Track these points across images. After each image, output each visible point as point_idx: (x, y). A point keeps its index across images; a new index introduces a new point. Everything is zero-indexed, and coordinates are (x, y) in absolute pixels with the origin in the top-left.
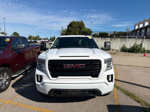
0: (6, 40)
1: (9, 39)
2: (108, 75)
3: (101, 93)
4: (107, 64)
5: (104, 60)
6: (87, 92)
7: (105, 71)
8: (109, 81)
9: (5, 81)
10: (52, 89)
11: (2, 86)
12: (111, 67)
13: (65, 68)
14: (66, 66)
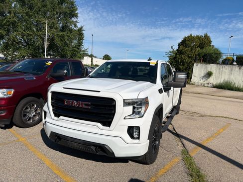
0: (47, 64)
1: (51, 62)
2: (129, 127)
3: (113, 153)
4: (134, 108)
5: (124, 100)
6: (92, 147)
7: (125, 119)
8: (132, 137)
9: (34, 116)
10: (52, 132)
11: (29, 120)
12: (143, 114)
13: (66, 105)
14: (67, 102)
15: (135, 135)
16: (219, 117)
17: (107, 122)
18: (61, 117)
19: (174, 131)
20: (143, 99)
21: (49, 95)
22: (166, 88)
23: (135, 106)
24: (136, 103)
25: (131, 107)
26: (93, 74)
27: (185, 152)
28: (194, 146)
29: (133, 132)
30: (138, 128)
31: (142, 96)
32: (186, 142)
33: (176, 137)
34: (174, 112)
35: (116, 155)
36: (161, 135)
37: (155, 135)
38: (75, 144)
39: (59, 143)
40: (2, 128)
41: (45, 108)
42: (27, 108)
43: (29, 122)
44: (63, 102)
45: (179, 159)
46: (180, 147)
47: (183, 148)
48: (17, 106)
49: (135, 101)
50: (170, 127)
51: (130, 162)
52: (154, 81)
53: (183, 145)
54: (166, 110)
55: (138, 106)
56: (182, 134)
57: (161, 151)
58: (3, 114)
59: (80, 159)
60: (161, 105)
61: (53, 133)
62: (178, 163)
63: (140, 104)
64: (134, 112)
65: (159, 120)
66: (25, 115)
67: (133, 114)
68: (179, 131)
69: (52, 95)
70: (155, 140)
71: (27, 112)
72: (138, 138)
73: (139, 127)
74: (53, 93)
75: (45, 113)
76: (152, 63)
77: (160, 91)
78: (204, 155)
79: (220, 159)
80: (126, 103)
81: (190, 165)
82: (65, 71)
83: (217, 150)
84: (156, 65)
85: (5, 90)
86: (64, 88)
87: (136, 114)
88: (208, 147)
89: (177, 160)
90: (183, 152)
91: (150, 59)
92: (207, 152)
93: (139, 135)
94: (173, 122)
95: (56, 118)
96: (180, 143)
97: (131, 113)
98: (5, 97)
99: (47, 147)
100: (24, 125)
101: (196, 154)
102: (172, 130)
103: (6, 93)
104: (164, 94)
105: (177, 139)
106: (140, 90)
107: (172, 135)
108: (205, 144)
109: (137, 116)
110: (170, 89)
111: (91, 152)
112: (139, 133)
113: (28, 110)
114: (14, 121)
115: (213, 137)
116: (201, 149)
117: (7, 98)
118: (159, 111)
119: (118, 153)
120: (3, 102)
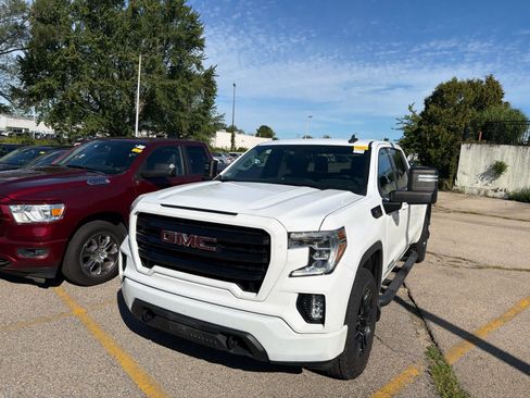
0: (134, 150)
1: (143, 147)
2: (300, 294)
3: (264, 353)
4: (312, 252)
5: (289, 234)
6: (220, 337)
7: (291, 276)
8: (308, 319)
9: (106, 260)
10: (136, 299)
11: (94, 270)
12: (331, 266)
13: (165, 243)
14: (167, 236)
15: (315, 314)
16: (521, 270)
17: (252, 282)
18: (156, 268)
19: (411, 303)
20: (332, 232)
21: (133, 220)
22: (391, 206)
23: (316, 247)
24: (318, 240)
25: (305, 251)
26: (228, 172)
27: (435, 352)
28: (457, 339)
29: (309, 306)
30: (322, 298)
31: (331, 225)
32: (437, 330)
33: (415, 317)
34: (412, 258)
35: (272, 358)
36: (379, 313)
37: (362, 313)
38: (184, 328)
39: (149, 324)
40: (40, 285)
41: (124, 247)
42: (90, 244)
43: (94, 273)
45: (418, 369)
46: (423, 342)
47: (429, 344)
48: (70, 239)
49: (315, 236)
50: (401, 293)
51: (305, 371)
52: (361, 189)
53: (431, 336)
54: (392, 256)
55: (322, 247)
56: (428, 310)
57: (377, 349)
58: (42, 257)
59: (196, 360)
60: (378, 245)
61: (137, 302)
62: (418, 378)
63: (327, 244)
64: (311, 261)
65: (370, 279)
66: (86, 260)
67: (309, 265)
68: (421, 303)
69: (138, 220)
70: (364, 324)
71: (91, 253)
72: (322, 321)
74: (141, 215)
75: (124, 256)
76: (359, 147)
77: (376, 212)
78: (479, 362)
79: (519, 372)
80: (295, 241)
81: (445, 384)
82: (172, 166)
83: (511, 352)
84: (368, 153)
85: (46, 207)
86: (163, 205)
87: (316, 266)
88: (491, 342)
89: (414, 372)
90: (429, 353)
91: (353, 140)
92: (487, 354)
93: (323, 314)
94: (408, 280)
95: (146, 270)
96: (422, 331)
97: (306, 263)
98: (47, 220)
99: (129, 330)
100: (85, 281)
101: (461, 357)
102: (405, 298)
103: (48, 213)
104: (386, 218)
105: (418, 321)
106: (328, 212)
107: (405, 310)
108: (484, 337)
109: (319, 271)
110: (400, 207)
111: (218, 347)
112: (324, 308)
113: (94, 248)
114: (64, 270)
115: (503, 319)
116: (473, 347)
117: (51, 224)
118: (373, 257)
119: (275, 354)
120: (43, 232)
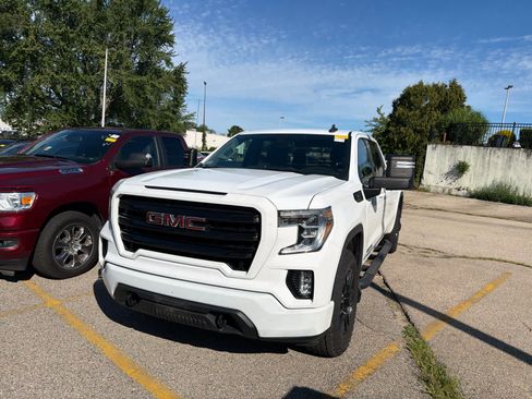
0: (108, 139)
1: (117, 137)
2: (289, 271)
3: (255, 330)
4: (301, 230)
5: (279, 212)
6: (209, 316)
7: (280, 254)
8: (297, 295)
9: (79, 252)
10: (119, 284)
11: (67, 262)
12: (320, 242)
13: (151, 224)
14: (153, 218)
15: (304, 290)
16: (484, 259)
17: (242, 261)
18: (141, 251)
19: (386, 289)
20: (320, 211)
21: (115, 203)
22: (370, 192)
23: (304, 226)
24: (306, 219)
25: (294, 229)
26: (210, 160)
27: (412, 331)
28: (432, 319)
29: (298, 282)
30: (310, 274)
31: (319, 204)
32: (412, 311)
33: (391, 301)
34: (386, 248)
35: (262, 334)
36: (360, 294)
37: (346, 293)
38: (172, 309)
39: (133, 309)
40: (9, 279)
41: (105, 232)
42: (63, 236)
43: (67, 266)
44: (145, 218)
45: (398, 346)
46: (401, 322)
47: (406, 324)
48: (42, 229)
49: (304, 214)
50: (377, 279)
51: (291, 352)
52: (343, 174)
53: (408, 317)
54: (371, 240)
55: (309, 225)
56: (403, 294)
57: (357, 329)
58: (11, 248)
59: (181, 346)
60: (360, 226)
61: (121, 288)
62: (398, 354)
63: (316, 222)
64: (300, 240)
65: (353, 261)
66: (59, 252)
67: (298, 243)
68: (396, 288)
69: (120, 203)
70: (347, 304)
71: (64, 245)
72: (311, 297)
73: (312, 272)
74: (124, 198)
75: (105, 242)
76: (340, 136)
77: (357, 196)
78: (452, 338)
79: (488, 346)
80: (284, 219)
81: (423, 358)
82: (148, 156)
83: (481, 328)
84: (348, 141)
85: (16, 195)
86: (148, 187)
87: (305, 244)
88: (462, 321)
89: (394, 349)
90: (406, 332)
91: (334, 129)
92: (460, 331)
93: (312, 290)
94: (382, 269)
95: (130, 254)
96: (399, 313)
97: (295, 241)
98: (17, 210)
99: (108, 320)
100: (57, 273)
101: (436, 336)
102: (381, 285)
103: (18, 202)
104: (366, 203)
105: (394, 304)
106: (315, 192)
107: (381, 295)
108: (455, 316)
109: (308, 248)
110: (379, 193)
111: (201, 327)
112: (312, 284)
113: (67, 240)
114: (35, 263)
115: (472, 300)
116: (445, 325)
117: (20, 213)
118: (355, 239)
119: (266, 331)
120: (12, 222)
